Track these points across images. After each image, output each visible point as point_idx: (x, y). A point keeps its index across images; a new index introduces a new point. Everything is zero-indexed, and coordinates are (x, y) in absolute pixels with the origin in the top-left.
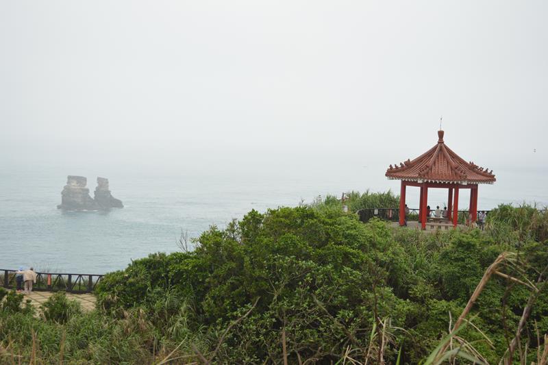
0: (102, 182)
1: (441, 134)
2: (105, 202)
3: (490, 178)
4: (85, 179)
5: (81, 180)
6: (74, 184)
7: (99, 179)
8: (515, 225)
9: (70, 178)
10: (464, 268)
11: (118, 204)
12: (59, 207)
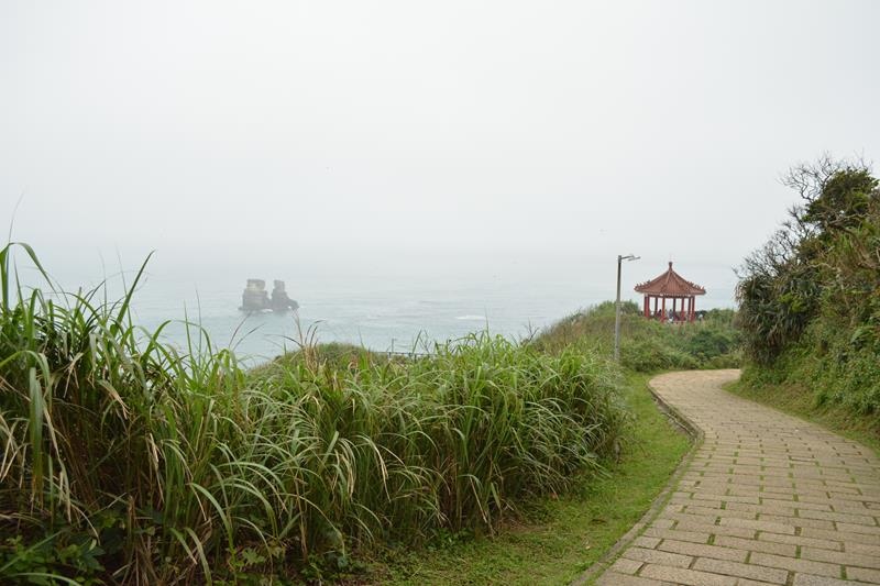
0: (279, 285)
1: (670, 264)
2: (282, 303)
3: (703, 292)
4: (263, 282)
5: (260, 283)
6: (254, 287)
7: (276, 282)
8: (723, 321)
9: (249, 281)
10: (706, 345)
11: (295, 305)
12: (240, 309)
